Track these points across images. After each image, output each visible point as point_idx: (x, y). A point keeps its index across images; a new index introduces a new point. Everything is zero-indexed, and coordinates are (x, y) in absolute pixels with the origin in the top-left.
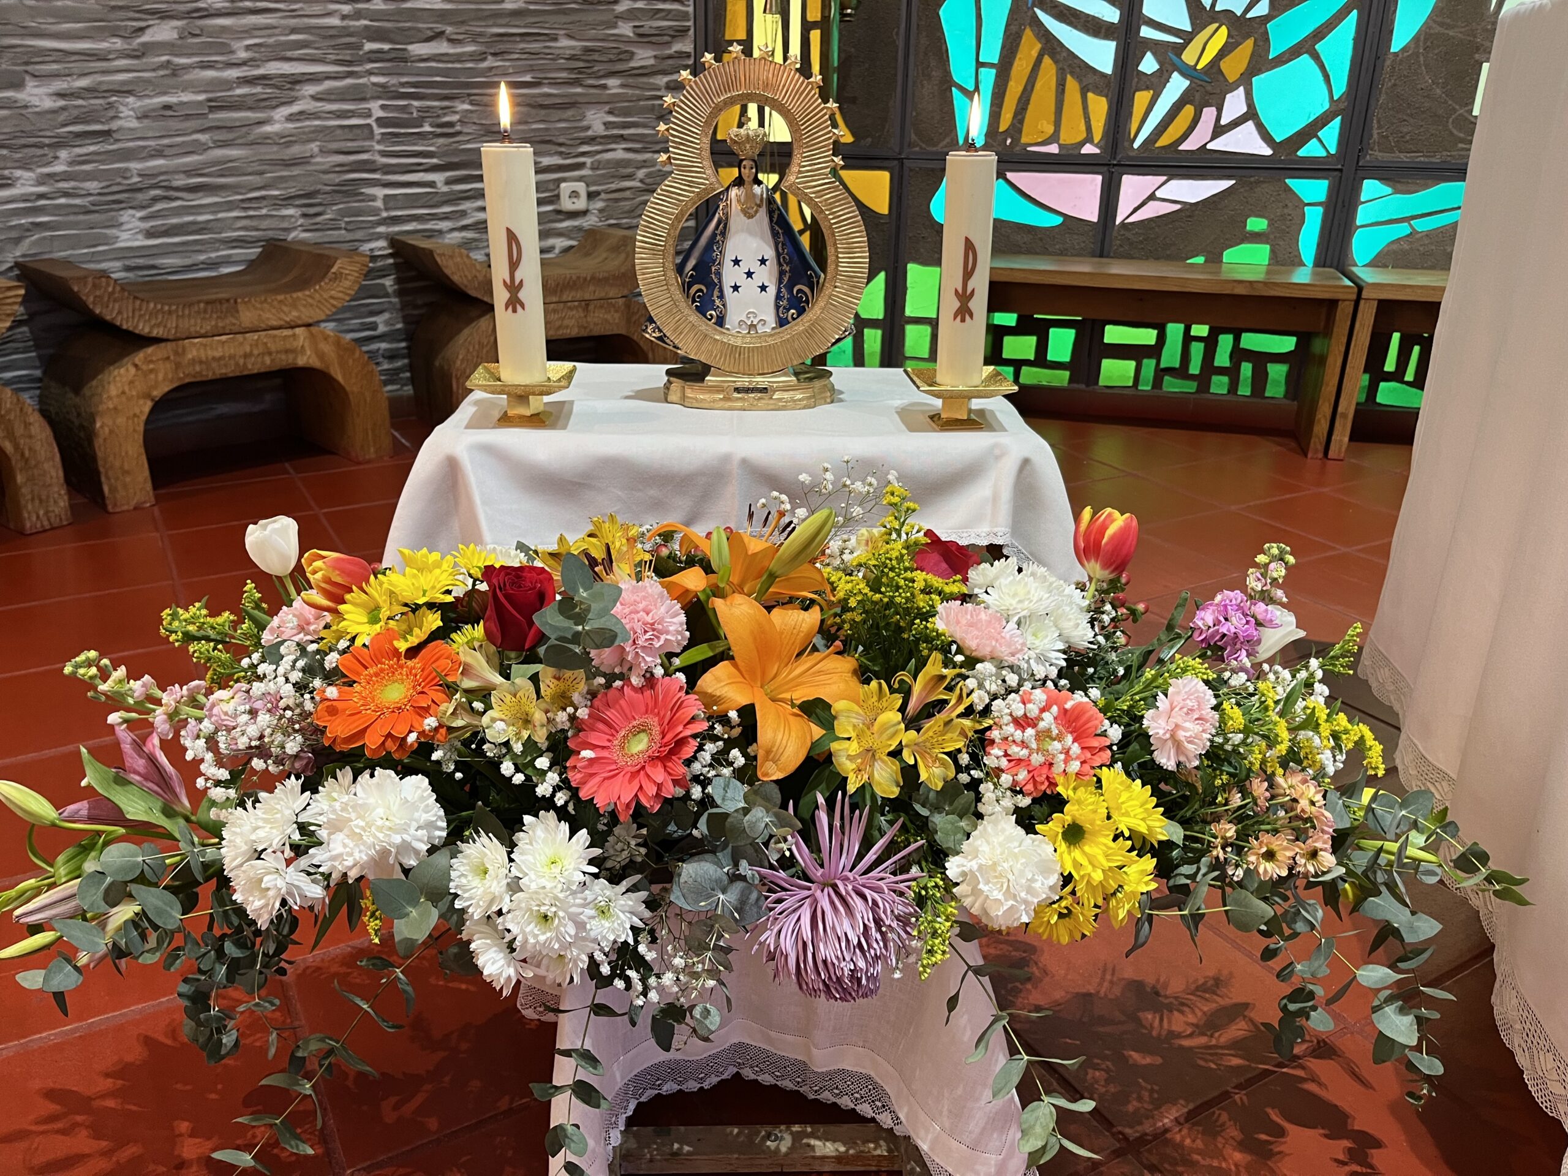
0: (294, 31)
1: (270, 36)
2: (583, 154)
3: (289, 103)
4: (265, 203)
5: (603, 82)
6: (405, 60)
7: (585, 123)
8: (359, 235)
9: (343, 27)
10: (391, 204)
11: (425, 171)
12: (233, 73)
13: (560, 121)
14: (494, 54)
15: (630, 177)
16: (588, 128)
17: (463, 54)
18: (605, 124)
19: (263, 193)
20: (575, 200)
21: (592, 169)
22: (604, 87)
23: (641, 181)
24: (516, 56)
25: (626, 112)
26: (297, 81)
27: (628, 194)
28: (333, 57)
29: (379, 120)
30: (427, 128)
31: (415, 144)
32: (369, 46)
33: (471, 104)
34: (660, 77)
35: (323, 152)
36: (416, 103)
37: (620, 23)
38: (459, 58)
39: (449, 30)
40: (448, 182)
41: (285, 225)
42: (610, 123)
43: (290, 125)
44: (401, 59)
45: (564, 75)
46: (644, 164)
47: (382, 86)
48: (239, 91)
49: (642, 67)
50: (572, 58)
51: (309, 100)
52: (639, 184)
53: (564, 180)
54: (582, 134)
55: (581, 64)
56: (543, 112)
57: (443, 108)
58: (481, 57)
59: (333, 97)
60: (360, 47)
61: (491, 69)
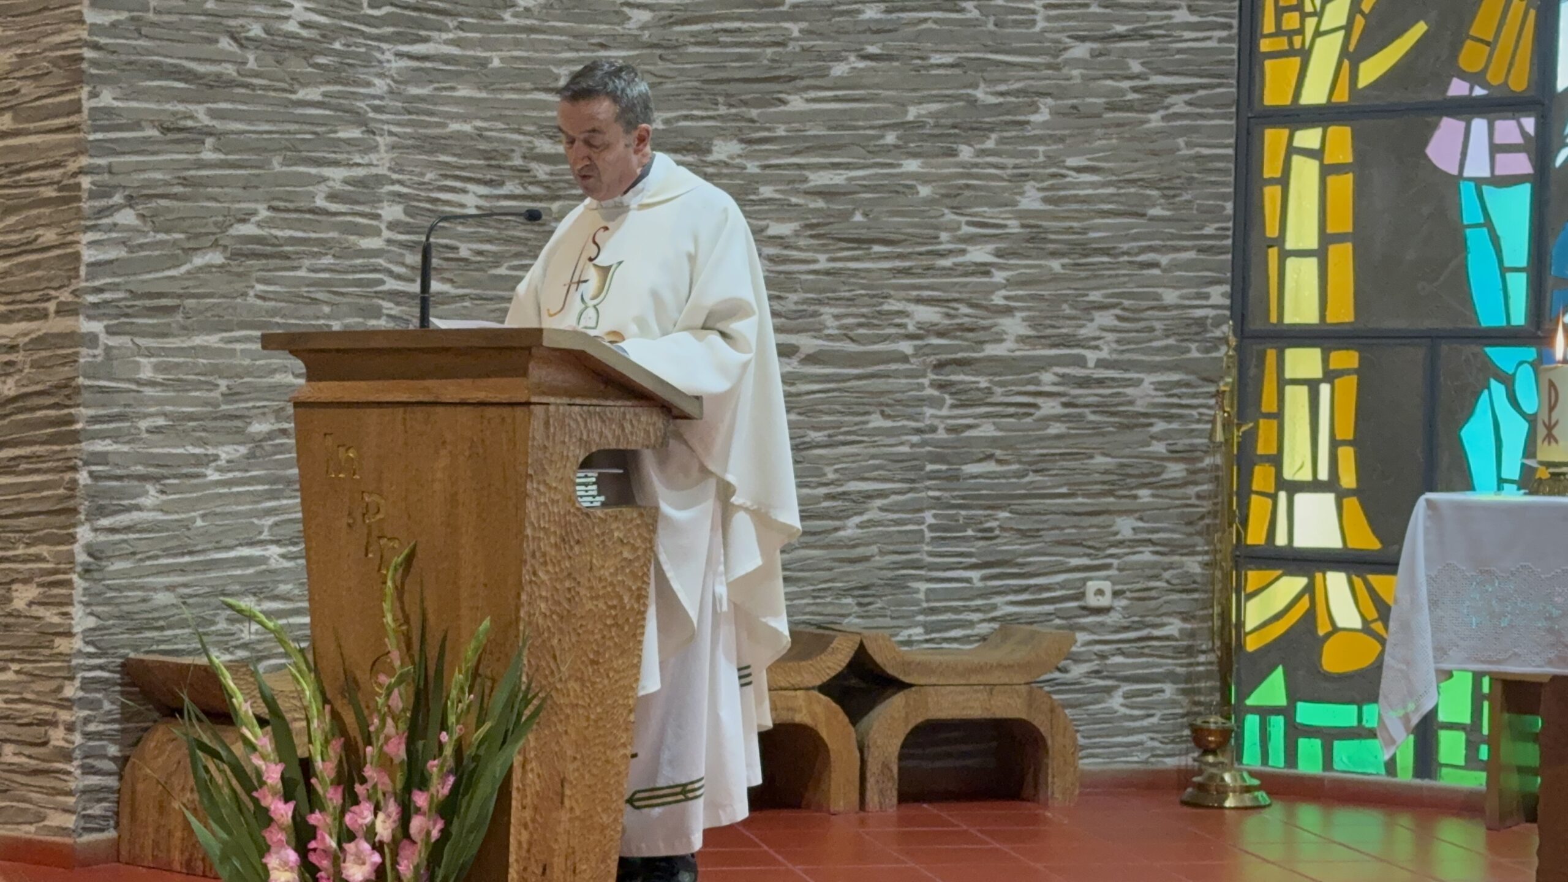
0: (873, 457)
1: (853, 462)
2: (1111, 556)
3: (861, 514)
4: (830, 592)
5: (1134, 492)
6: (957, 478)
7: (1114, 529)
8: (901, 622)
9: (911, 454)
10: (932, 597)
11: (965, 568)
12: (823, 491)
13: (1091, 526)
14: (1036, 471)
15: (1157, 577)
16: (1116, 534)
17: (1009, 471)
18: (1134, 529)
19: (830, 585)
20: (1100, 597)
21: (1120, 570)
22: (1135, 497)
23: (1168, 582)
24: (1055, 472)
25: (1156, 519)
26: (869, 496)
27: (1153, 593)
28: (900, 477)
29: (932, 528)
30: (970, 532)
31: (958, 546)
32: (929, 467)
33: (1011, 512)
34: (1191, 487)
35: (882, 553)
36: (963, 512)
37: (1154, 442)
38: (1003, 475)
39: (998, 453)
40: (984, 578)
41: (843, 612)
42: (1139, 528)
43: (860, 531)
44: (954, 477)
45: (1099, 487)
46: (1170, 566)
47: (938, 498)
48: (826, 504)
49: (1172, 479)
50: (1106, 472)
51: (877, 511)
52: (1164, 585)
53: (1091, 579)
54: (1112, 538)
55: (1115, 477)
56: (1076, 518)
57: (985, 516)
58: (1023, 474)
59: (896, 508)
60: (922, 469)
61: (1032, 482)
